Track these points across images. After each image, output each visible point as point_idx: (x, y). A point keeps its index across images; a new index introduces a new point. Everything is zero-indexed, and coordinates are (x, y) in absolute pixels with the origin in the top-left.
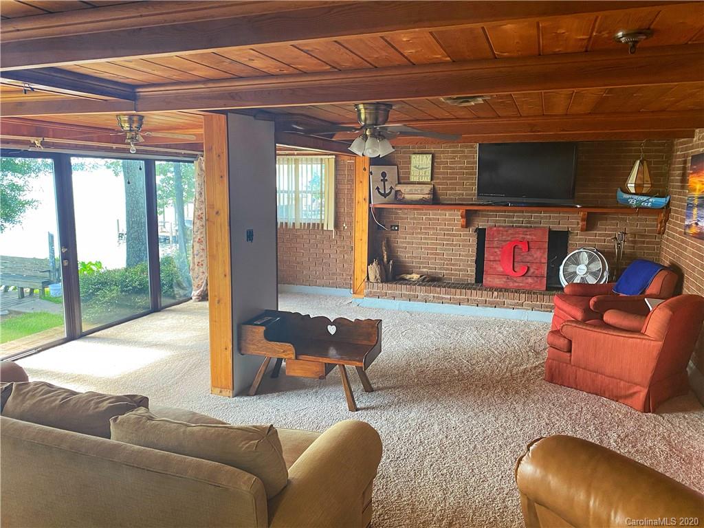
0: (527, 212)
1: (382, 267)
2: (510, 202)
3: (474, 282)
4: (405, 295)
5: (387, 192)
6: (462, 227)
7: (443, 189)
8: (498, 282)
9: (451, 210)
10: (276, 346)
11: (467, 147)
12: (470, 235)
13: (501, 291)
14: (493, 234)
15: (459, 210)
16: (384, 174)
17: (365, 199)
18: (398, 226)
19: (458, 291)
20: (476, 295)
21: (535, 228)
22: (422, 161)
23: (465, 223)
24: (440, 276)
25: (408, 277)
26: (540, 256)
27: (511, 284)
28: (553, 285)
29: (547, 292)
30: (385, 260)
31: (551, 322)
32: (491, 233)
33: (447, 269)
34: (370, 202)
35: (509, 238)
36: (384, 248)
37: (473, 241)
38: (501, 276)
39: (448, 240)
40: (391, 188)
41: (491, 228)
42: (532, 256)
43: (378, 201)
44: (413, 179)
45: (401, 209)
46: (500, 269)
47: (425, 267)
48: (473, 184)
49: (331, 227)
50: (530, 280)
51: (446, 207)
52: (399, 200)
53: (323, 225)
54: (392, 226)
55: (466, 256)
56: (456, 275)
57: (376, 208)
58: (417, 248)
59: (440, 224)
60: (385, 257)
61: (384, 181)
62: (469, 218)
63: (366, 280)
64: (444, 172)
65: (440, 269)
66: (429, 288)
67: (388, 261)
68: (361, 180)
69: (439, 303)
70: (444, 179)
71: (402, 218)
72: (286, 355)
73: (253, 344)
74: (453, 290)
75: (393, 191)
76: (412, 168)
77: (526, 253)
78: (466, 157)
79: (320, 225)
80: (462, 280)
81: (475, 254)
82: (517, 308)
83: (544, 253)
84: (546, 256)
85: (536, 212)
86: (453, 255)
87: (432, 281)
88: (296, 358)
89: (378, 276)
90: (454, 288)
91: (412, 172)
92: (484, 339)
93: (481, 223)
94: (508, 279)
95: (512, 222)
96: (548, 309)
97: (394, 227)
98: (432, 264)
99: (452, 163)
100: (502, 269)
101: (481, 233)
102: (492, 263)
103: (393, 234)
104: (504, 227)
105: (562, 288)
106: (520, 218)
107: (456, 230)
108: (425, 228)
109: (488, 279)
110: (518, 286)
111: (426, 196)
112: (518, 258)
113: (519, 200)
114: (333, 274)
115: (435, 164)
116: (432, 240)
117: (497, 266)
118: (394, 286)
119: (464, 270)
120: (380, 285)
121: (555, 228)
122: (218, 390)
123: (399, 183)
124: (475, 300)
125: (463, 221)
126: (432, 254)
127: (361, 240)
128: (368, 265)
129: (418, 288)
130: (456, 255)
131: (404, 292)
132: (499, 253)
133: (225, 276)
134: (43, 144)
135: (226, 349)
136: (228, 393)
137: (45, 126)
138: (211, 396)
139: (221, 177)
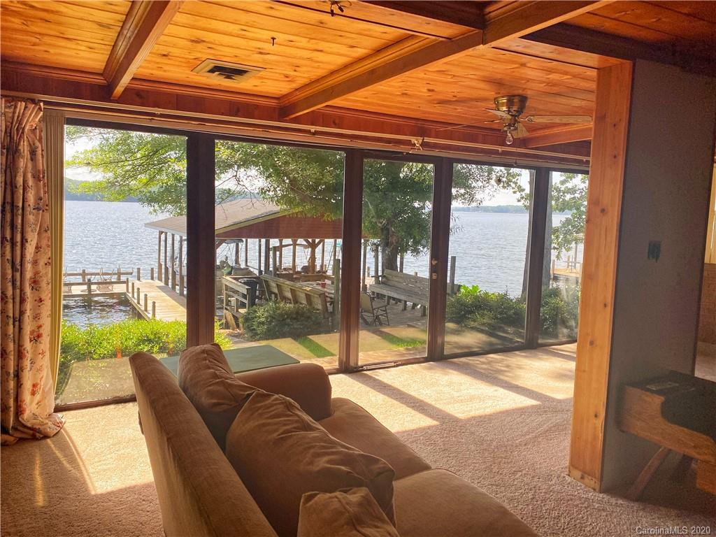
72: (698, 454)
73: (640, 420)
122: (578, 474)
133: (605, 305)
134: (424, 145)
135: (596, 416)
136: (593, 482)
137: (427, 125)
138: (569, 479)
139: (615, 157)
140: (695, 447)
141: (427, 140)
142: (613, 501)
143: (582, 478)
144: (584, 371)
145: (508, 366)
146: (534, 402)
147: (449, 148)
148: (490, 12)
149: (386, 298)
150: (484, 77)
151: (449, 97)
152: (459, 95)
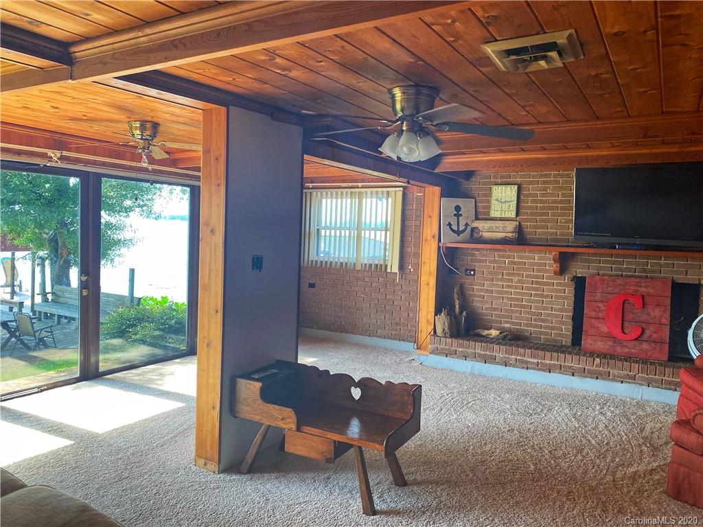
0: (642, 257)
1: (453, 318)
2: (618, 244)
3: (569, 344)
4: (480, 355)
5: (460, 229)
6: (555, 273)
7: (531, 227)
8: (602, 346)
9: (540, 252)
10: (274, 409)
11: (562, 176)
12: (565, 285)
13: (605, 357)
14: (596, 284)
15: (550, 252)
16: (458, 208)
17: (434, 237)
18: (474, 270)
19: (548, 354)
20: (571, 361)
21: (652, 278)
22: (505, 193)
23: (558, 269)
24: (526, 334)
25: (485, 332)
26: (660, 315)
27: (619, 349)
28: (678, 354)
29: (670, 363)
30: (457, 310)
31: (676, 403)
32: (593, 284)
33: (536, 326)
34: (440, 240)
35: (617, 291)
36: (456, 296)
37: (570, 292)
38: (605, 339)
39: (537, 289)
40: (467, 225)
41: (592, 276)
42: (649, 314)
43: (449, 240)
44: (494, 214)
45: (478, 250)
46: (604, 329)
47: (507, 322)
48: (570, 221)
49: (396, 269)
50: (645, 346)
51: (535, 247)
52: (475, 237)
53: (386, 266)
54: (466, 270)
55: (560, 310)
56: (546, 334)
57: (446, 247)
58: (498, 298)
59: (527, 270)
60: (457, 307)
61: (458, 215)
62: (564, 262)
63: (432, 333)
64: (531, 207)
65: (527, 325)
66: (510, 348)
67: (461, 313)
68: (431, 215)
69: (523, 368)
70: (532, 214)
71: (481, 261)
72: (285, 424)
73: (247, 405)
74: (541, 353)
75: (469, 229)
76: (493, 202)
77: (639, 311)
78: (561, 188)
79: (383, 267)
80: (555, 341)
81: (572, 308)
82: (626, 382)
83: (665, 311)
84: (668, 314)
85: (654, 258)
86: (544, 308)
87: (515, 339)
88: (298, 429)
89: (446, 329)
90: (543, 350)
91: (493, 207)
92: (579, 421)
93: (579, 270)
94: (615, 342)
95: (621, 270)
96: (672, 386)
97: (469, 271)
98: (517, 318)
99: (543, 195)
100: (606, 330)
101: (580, 283)
102: (593, 321)
103: (467, 281)
104: (609, 276)
105: (692, 360)
106: (632, 264)
107: (549, 278)
108: (508, 274)
109: (589, 341)
110: (630, 353)
111: (510, 235)
112: (629, 317)
113: (631, 241)
114: (397, 324)
115: (522, 197)
116: (516, 288)
117: (599, 326)
118: (466, 342)
119: (557, 328)
120: (449, 340)
121: (681, 278)
122: (202, 462)
123: (477, 219)
124: (570, 367)
125: (556, 266)
126: (516, 306)
127: (428, 284)
128: (436, 315)
129: (496, 347)
130: (547, 309)
131: (478, 351)
132: (603, 308)
133: (217, 311)
134: (62, 158)
135: (214, 408)
136: (213, 466)
137: (64, 138)
138: (194, 468)
139: (218, 186)
140: (283, 419)
141: (65, 153)
142: (228, 478)
143: (205, 464)
144: (204, 370)
145: (161, 374)
146: (180, 405)
147: (94, 163)
148: (75, 52)
149: (56, 318)
150: (107, 102)
151: (79, 115)
152: (89, 115)
